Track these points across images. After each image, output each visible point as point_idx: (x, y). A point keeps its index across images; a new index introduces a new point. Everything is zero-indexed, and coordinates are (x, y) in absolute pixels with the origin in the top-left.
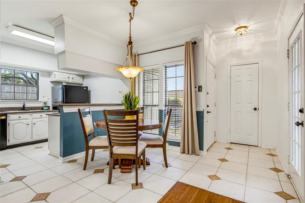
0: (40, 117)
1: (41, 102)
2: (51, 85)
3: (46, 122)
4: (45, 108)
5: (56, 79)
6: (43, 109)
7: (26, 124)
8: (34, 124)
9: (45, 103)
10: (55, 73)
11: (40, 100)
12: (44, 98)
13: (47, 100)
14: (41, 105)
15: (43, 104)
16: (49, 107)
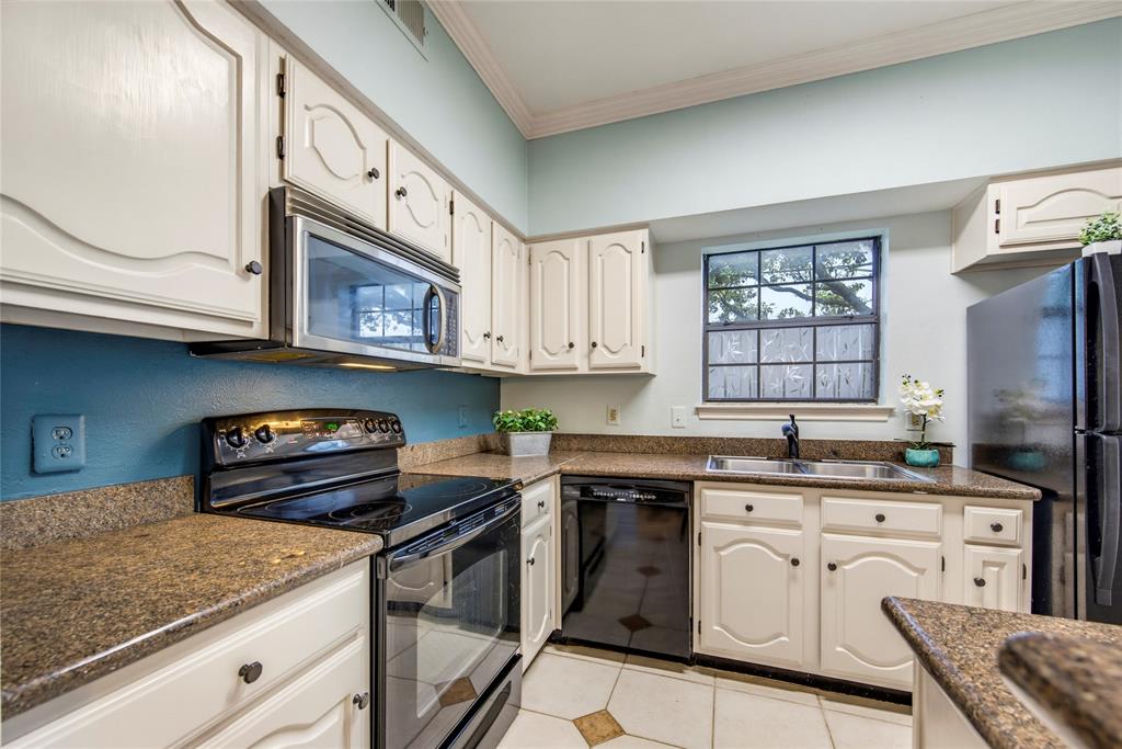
0: (875, 523)
1: (890, 412)
2: (965, 297)
3: (922, 571)
4: (915, 455)
5: (1004, 237)
6: (901, 458)
7: (785, 556)
8: (832, 567)
9: (919, 421)
10: (994, 191)
11: (886, 401)
12: (911, 387)
13: (932, 401)
14: (889, 431)
15: (908, 426)
16: (945, 449)
